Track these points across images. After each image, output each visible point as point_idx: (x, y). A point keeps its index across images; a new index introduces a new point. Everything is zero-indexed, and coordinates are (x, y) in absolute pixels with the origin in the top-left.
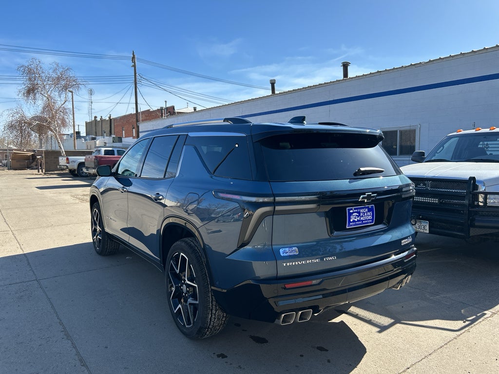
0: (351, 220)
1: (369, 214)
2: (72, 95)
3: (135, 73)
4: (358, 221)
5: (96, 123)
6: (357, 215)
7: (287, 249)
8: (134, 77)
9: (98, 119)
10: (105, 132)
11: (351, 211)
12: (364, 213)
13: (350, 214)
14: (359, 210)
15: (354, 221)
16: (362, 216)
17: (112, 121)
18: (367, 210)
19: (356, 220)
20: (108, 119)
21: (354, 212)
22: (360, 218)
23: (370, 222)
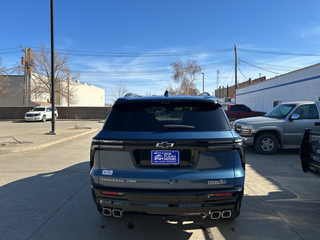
0: (155, 159)
1: (173, 156)
2: (203, 75)
3: (236, 58)
5: (220, 91)
6: (160, 156)
7: (107, 171)
8: (235, 61)
9: (222, 88)
10: (225, 96)
11: (156, 153)
12: (168, 155)
13: (154, 155)
14: (163, 153)
15: (157, 160)
16: (166, 157)
17: (229, 89)
18: (170, 154)
19: (160, 159)
20: (226, 87)
21: (157, 154)
22: (164, 159)
23: (175, 163)
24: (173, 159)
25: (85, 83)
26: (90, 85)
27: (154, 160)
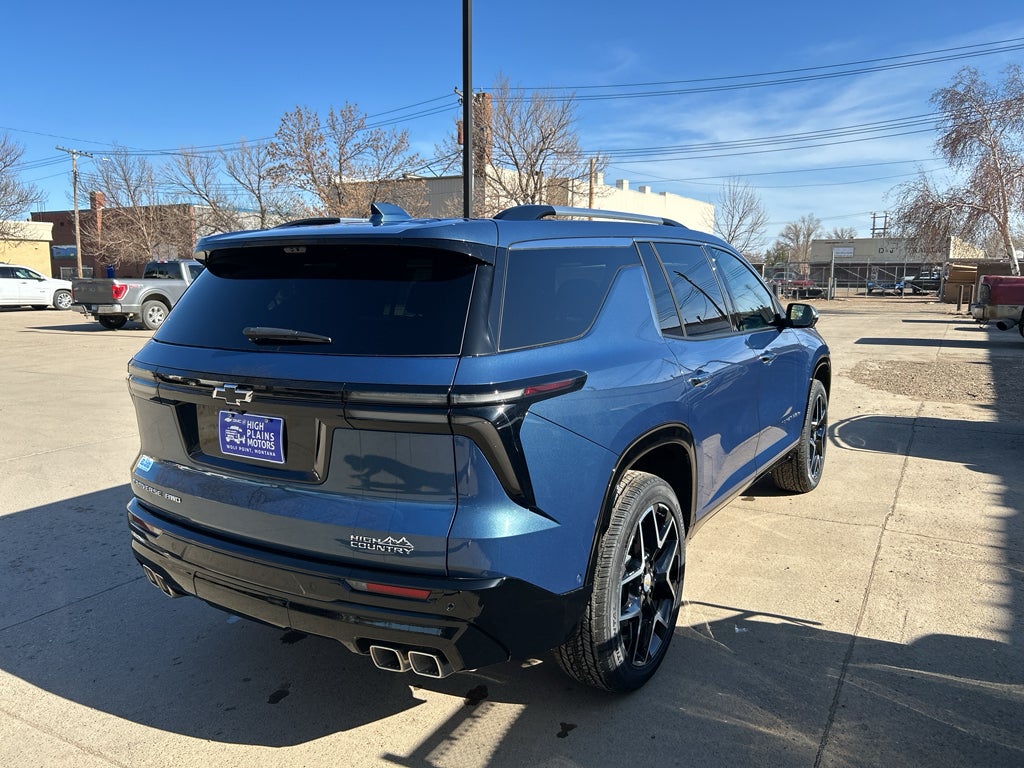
0: (228, 440)
1: (267, 436)
4: (241, 444)
6: (238, 432)
11: (228, 420)
12: (256, 431)
13: (225, 425)
14: (244, 422)
15: (233, 443)
16: (250, 437)
18: (262, 426)
19: (237, 441)
21: (231, 424)
22: (246, 441)
23: (272, 458)
24: (268, 445)
25: (648, 189)
26: (664, 194)
27: (225, 443)
